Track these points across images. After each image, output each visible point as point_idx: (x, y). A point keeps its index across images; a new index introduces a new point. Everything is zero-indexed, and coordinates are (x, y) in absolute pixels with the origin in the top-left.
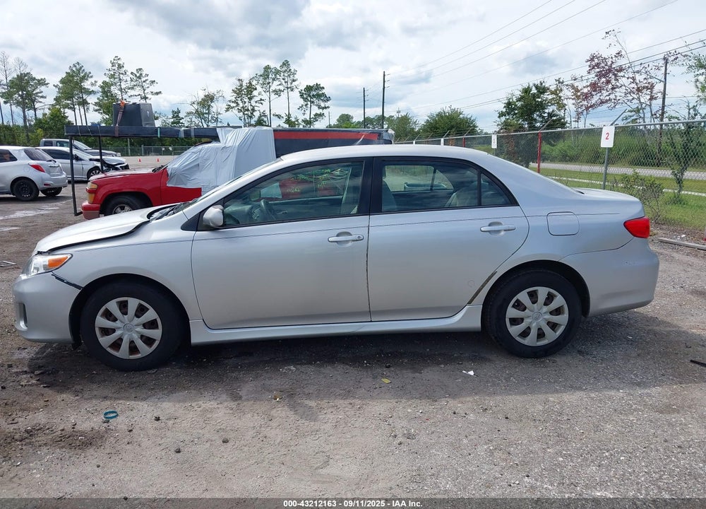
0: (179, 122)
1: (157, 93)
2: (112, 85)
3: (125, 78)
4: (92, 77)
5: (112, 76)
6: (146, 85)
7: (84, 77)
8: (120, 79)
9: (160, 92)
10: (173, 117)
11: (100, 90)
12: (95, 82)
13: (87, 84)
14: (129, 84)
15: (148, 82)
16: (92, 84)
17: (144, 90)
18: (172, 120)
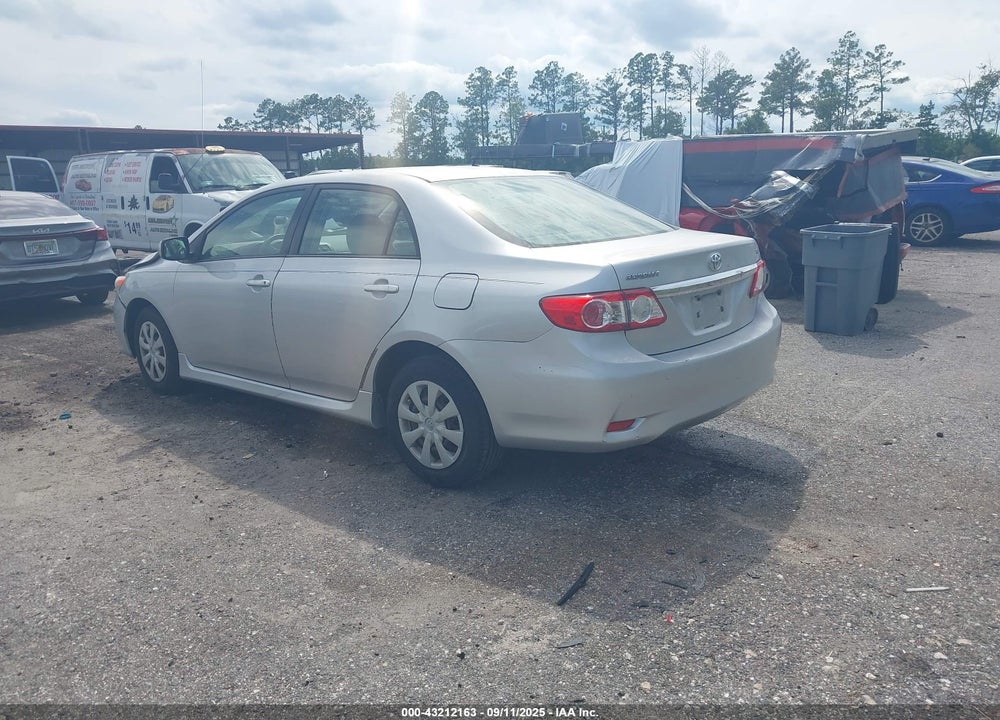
0: (930, 123)
1: (902, 81)
2: (836, 74)
3: (855, 62)
4: (809, 66)
5: (838, 62)
6: (885, 69)
7: (798, 66)
8: (849, 65)
9: (907, 79)
10: (920, 116)
11: (817, 83)
12: (813, 72)
13: (801, 78)
14: (860, 72)
15: (890, 64)
16: (808, 76)
17: (882, 77)
18: (918, 121)
